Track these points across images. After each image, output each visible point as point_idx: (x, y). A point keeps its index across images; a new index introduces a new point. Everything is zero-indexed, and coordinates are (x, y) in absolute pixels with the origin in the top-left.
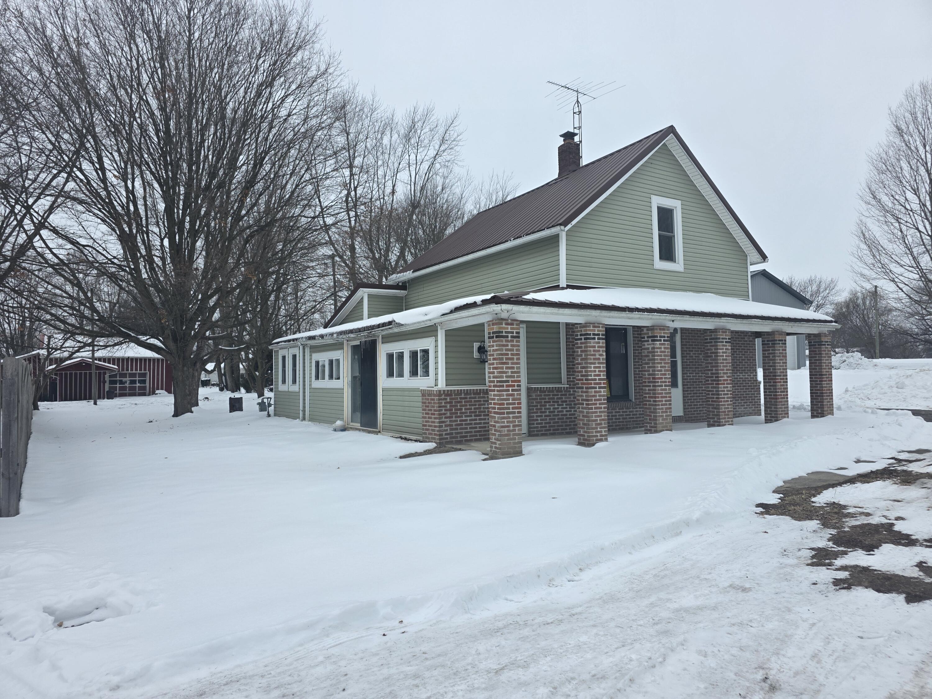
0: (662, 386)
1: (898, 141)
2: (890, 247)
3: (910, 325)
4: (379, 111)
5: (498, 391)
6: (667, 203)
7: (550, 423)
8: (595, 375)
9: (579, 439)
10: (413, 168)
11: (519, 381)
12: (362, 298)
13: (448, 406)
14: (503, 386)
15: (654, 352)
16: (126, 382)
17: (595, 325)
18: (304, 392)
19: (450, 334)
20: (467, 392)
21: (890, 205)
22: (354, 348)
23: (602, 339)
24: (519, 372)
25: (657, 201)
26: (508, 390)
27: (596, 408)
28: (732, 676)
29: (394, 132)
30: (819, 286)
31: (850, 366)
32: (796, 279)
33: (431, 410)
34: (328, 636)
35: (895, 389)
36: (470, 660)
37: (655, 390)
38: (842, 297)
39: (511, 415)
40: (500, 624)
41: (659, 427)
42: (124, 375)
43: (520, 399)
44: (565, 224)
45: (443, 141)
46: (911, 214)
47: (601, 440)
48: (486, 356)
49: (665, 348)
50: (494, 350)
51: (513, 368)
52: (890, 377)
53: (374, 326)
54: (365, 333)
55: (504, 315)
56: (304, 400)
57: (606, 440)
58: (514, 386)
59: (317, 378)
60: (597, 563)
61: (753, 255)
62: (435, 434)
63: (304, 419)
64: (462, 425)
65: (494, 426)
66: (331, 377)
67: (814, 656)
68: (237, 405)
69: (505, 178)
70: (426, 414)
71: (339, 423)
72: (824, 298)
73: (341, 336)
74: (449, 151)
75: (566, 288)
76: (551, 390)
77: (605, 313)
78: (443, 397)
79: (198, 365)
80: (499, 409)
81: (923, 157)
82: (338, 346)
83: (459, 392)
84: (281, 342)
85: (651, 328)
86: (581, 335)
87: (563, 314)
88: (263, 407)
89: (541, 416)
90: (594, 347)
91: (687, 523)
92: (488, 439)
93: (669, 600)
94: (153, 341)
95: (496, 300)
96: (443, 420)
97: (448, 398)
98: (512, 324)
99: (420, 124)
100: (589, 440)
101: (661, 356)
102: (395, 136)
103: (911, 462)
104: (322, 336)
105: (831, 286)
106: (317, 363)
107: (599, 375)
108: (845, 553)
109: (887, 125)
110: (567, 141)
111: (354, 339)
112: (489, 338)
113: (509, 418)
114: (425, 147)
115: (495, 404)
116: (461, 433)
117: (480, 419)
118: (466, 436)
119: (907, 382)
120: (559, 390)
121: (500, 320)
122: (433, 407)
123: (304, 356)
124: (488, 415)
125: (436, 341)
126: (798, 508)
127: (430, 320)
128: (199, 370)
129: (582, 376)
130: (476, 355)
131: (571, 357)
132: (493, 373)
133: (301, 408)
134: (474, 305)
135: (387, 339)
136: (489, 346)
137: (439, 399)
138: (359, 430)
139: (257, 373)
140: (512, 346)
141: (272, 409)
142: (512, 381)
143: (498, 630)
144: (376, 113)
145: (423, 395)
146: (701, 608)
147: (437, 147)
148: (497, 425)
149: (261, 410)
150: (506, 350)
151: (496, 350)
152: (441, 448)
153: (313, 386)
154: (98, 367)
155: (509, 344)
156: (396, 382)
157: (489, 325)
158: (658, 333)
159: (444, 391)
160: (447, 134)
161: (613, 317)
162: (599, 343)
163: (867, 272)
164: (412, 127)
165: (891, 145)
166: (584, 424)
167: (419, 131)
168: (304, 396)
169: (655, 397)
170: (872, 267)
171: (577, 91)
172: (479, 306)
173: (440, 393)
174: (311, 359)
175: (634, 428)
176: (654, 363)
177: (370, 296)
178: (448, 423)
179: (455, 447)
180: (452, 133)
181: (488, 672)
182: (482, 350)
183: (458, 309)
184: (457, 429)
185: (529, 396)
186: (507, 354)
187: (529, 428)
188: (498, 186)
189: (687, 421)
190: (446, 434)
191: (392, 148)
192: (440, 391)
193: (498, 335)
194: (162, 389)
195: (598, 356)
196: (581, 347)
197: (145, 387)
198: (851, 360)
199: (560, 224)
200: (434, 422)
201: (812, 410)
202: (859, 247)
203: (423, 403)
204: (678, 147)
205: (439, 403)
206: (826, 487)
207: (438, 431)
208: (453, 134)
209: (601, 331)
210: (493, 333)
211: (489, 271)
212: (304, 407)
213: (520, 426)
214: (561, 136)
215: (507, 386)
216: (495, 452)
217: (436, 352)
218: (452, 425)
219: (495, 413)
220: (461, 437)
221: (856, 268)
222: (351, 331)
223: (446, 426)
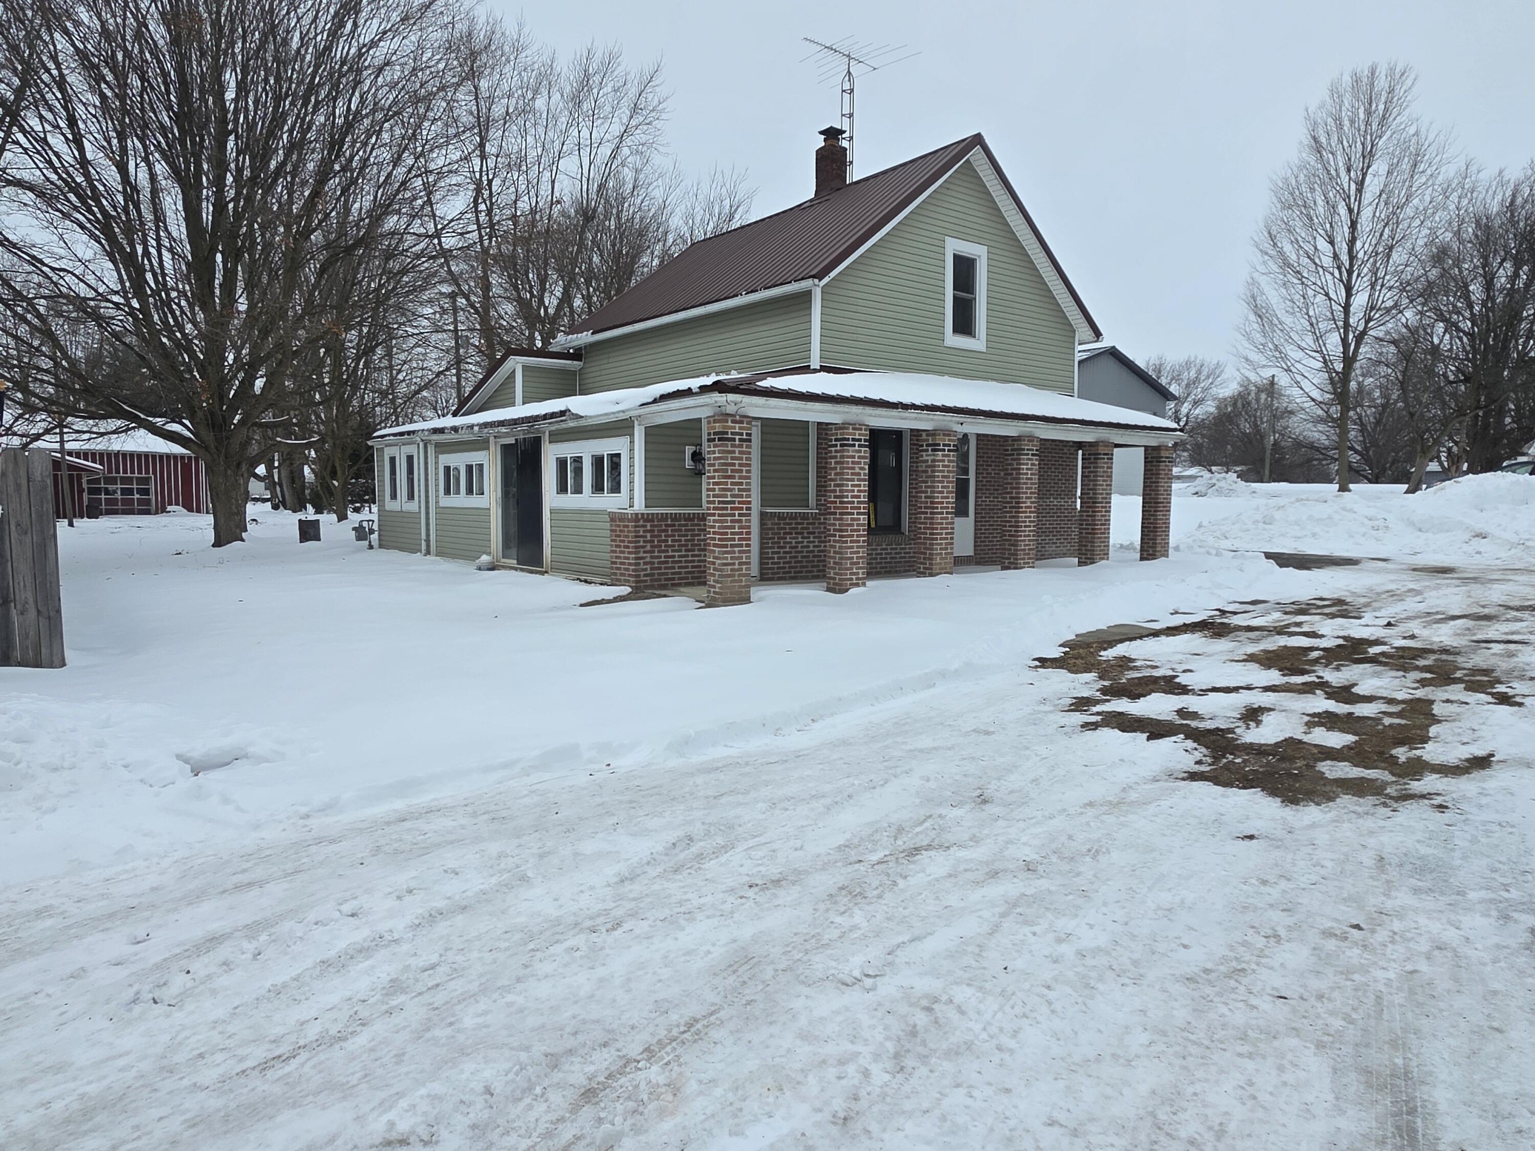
0: (942, 513)
1: (1312, 160)
2: (1288, 320)
3: (1320, 435)
4: (528, 52)
5: (719, 515)
6: (968, 249)
7: (790, 562)
8: (853, 497)
9: (829, 583)
10: (585, 152)
11: (749, 502)
12: (514, 371)
13: (649, 535)
14: (726, 509)
15: (934, 466)
16: (115, 492)
17: (856, 426)
18: (427, 513)
19: (652, 433)
20: (675, 518)
21: (1294, 257)
22: (505, 448)
23: (865, 446)
24: (749, 490)
25: (954, 246)
26: (734, 515)
27: (851, 542)
28: (950, 793)
29: (554, 89)
30: (1199, 372)
31: (1220, 492)
32: (1168, 359)
33: (623, 541)
34: (528, 775)
35: (1261, 525)
36: (687, 789)
37: (932, 518)
38: (1228, 388)
39: (736, 549)
40: (719, 765)
41: (936, 568)
42: (113, 481)
43: (749, 527)
44: (820, 276)
45: (635, 109)
46: (1321, 272)
47: (857, 585)
48: (704, 465)
49: (949, 461)
50: (715, 459)
51: (741, 484)
52: (1257, 509)
53: (537, 416)
54: (525, 427)
55: (731, 409)
56: (428, 524)
57: (864, 584)
58: (742, 509)
59: (447, 491)
60: (832, 715)
61: (1084, 331)
62: (630, 575)
63: (428, 552)
64: (667, 562)
65: (714, 563)
66: (470, 491)
67: (1035, 781)
68: (311, 532)
69: (734, 178)
70: (617, 546)
71: (485, 558)
72: (1204, 390)
73: (486, 430)
74: (645, 127)
75: (819, 371)
76: (793, 517)
77: (869, 410)
78: (641, 523)
79: (244, 467)
80: (720, 540)
81: (1346, 188)
82: (481, 444)
83: (664, 517)
84: (389, 435)
85: (932, 433)
86: (836, 440)
87: (811, 410)
88: (361, 533)
89: (779, 553)
90: (854, 457)
91: (943, 675)
92: (704, 583)
93: (903, 743)
94: (175, 427)
95: (719, 387)
96: (641, 555)
97: (649, 524)
98: (741, 422)
99: (597, 78)
100: (841, 585)
101: (943, 471)
102: (556, 97)
103: (1235, 613)
104: (455, 429)
105: (1215, 373)
106: (447, 469)
107: (859, 497)
108: (1108, 701)
109: (1302, 135)
110: (830, 142)
111: (506, 435)
112: (709, 440)
113: (734, 552)
114: (605, 118)
115: (714, 533)
116: (667, 574)
117: (693, 556)
118: (673, 579)
119: (1278, 515)
120: (804, 516)
121: (723, 416)
122: (627, 537)
123: (426, 458)
124: (705, 550)
125: (632, 442)
126: (1079, 662)
127: (623, 412)
128: (246, 475)
129: (835, 497)
130: (688, 463)
131: (822, 469)
132: (714, 490)
133: (424, 536)
134: (688, 393)
135: (558, 437)
136: (709, 452)
137: (636, 526)
138: (516, 569)
139: (336, 483)
140: (741, 452)
141: (374, 537)
142: (740, 502)
143: (717, 769)
144: (524, 55)
145: (612, 520)
146: (935, 749)
147: (625, 121)
148: (718, 562)
149: (359, 538)
150: (732, 458)
151: (719, 458)
152: (638, 593)
153: (441, 504)
154: (72, 467)
155: (737, 450)
156: (570, 501)
157: (709, 423)
158: (941, 440)
159: (643, 514)
160: (642, 99)
161: (880, 416)
162: (860, 451)
163: (1255, 356)
164: (585, 81)
165: (1303, 166)
166: (835, 563)
167: (595, 91)
168: (427, 519)
169: (933, 529)
170: (1261, 349)
171: (848, 56)
172: (696, 394)
173: (636, 517)
174: (437, 463)
175: (906, 571)
176: (934, 482)
177: (525, 368)
178: (648, 560)
179: (657, 592)
180: (650, 96)
181: (707, 797)
182: (697, 457)
183: (664, 397)
184: (660, 568)
185: (762, 524)
186: (734, 465)
187: (761, 569)
188: (724, 190)
189: (978, 563)
190: (645, 575)
191: (550, 116)
192: (637, 514)
193: (722, 437)
194: (177, 504)
195: (857, 470)
196: (836, 457)
197: (149, 500)
198: (1222, 484)
199: (814, 277)
200: (628, 558)
201: (1142, 550)
202: (1247, 319)
203: (612, 531)
204: (986, 167)
205: (635, 532)
206: (1122, 641)
207: (633, 570)
208: (652, 98)
209: (864, 435)
210: (715, 434)
211: (708, 339)
212: (428, 535)
213: (749, 563)
214: (821, 133)
215: (732, 509)
216: (714, 599)
217: (632, 458)
218: (653, 563)
219: (715, 545)
220: (666, 579)
221: (1241, 349)
222: (501, 423)
223: (645, 563)
